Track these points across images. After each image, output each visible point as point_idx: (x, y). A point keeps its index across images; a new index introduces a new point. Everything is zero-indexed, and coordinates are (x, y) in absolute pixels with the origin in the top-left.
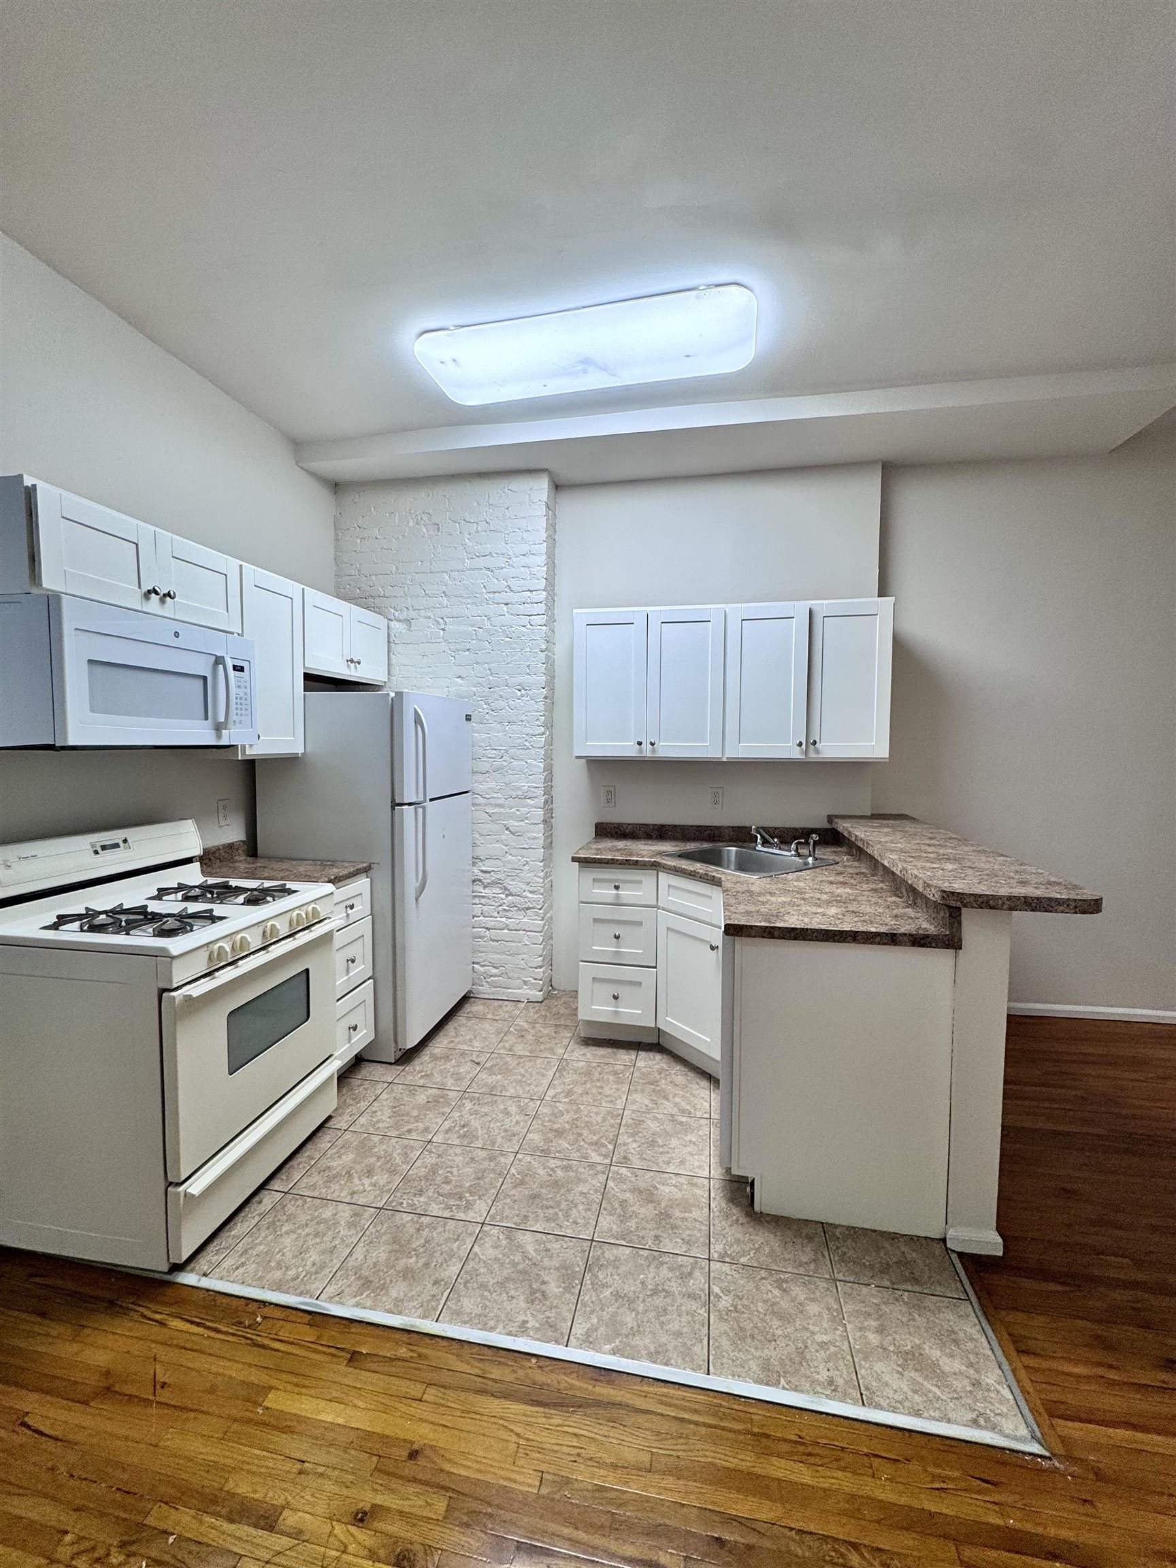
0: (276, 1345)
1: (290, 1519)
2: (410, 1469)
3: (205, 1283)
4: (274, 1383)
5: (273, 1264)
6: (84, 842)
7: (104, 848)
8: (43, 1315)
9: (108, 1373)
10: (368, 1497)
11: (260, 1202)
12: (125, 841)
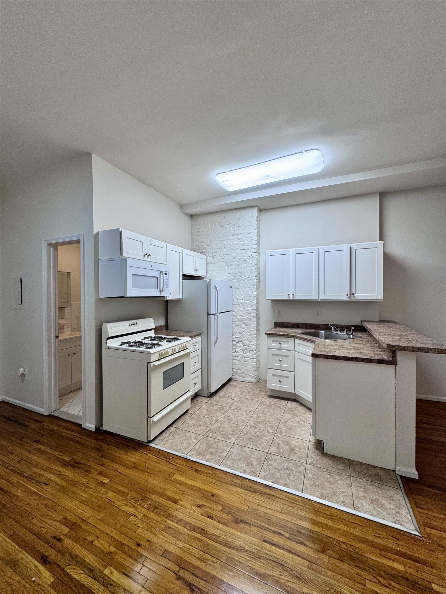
0: (176, 464)
1: (180, 502)
2: (212, 498)
3: (156, 447)
4: (176, 473)
5: (174, 445)
6: (127, 323)
7: (132, 325)
8: (118, 448)
9: (134, 463)
10: (200, 502)
11: (170, 429)
12: (136, 323)
